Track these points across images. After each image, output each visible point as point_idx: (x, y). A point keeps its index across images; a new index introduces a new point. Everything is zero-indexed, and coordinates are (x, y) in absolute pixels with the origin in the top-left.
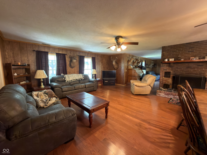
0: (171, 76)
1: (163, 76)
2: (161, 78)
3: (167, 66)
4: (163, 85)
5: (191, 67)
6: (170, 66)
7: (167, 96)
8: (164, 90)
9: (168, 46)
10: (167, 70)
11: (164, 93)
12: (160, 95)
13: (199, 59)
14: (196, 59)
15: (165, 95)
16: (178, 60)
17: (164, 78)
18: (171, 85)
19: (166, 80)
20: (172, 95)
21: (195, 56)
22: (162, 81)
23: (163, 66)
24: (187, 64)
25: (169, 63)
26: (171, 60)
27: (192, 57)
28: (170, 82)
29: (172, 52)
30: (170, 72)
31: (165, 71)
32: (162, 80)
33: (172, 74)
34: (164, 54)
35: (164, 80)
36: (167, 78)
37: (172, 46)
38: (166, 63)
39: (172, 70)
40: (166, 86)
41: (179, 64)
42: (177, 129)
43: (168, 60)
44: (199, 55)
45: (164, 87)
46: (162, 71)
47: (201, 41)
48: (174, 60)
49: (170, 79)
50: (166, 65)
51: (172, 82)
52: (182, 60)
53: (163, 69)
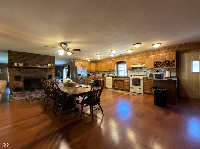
0: (22, 79)
1: (13, 81)
2: (11, 82)
3: (17, 70)
4: (14, 89)
5: (37, 71)
6: (19, 70)
7: (22, 98)
8: (18, 94)
9: (15, 52)
10: (17, 74)
11: (19, 96)
12: (15, 99)
13: (41, 66)
14: (39, 66)
15: (20, 97)
16: (27, 65)
17: (14, 82)
18: (23, 87)
19: (17, 84)
20: (27, 95)
21: (38, 64)
22: (13, 86)
23: (12, 70)
24: (34, 69)
25: (18, 68)
26: (20, 65)
27: (36, 64)
28: (22, 85)
29: (20, 57)
30: (20, 76)
31: (15, 75)
32: (13, 84)
33: (22, 78)
34: (11, 58)
35: (15, 84)
36: (18, 82)
37: (19, 52)
38: (15, 67)
39: (22, 74)
40: (18, 90)
41: (28, 69)
42: (45, 110)
43: (18, 65)
44: (40, 64)
45: (16, 91)
46: (12, 75)
47: (41, 55)
48: (24, 65)
49: (22, 82)
50: (15, 69)
51: (23, 85)
52: (31, 66)
53: (12, 73)
